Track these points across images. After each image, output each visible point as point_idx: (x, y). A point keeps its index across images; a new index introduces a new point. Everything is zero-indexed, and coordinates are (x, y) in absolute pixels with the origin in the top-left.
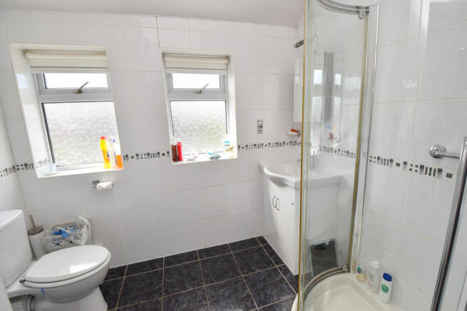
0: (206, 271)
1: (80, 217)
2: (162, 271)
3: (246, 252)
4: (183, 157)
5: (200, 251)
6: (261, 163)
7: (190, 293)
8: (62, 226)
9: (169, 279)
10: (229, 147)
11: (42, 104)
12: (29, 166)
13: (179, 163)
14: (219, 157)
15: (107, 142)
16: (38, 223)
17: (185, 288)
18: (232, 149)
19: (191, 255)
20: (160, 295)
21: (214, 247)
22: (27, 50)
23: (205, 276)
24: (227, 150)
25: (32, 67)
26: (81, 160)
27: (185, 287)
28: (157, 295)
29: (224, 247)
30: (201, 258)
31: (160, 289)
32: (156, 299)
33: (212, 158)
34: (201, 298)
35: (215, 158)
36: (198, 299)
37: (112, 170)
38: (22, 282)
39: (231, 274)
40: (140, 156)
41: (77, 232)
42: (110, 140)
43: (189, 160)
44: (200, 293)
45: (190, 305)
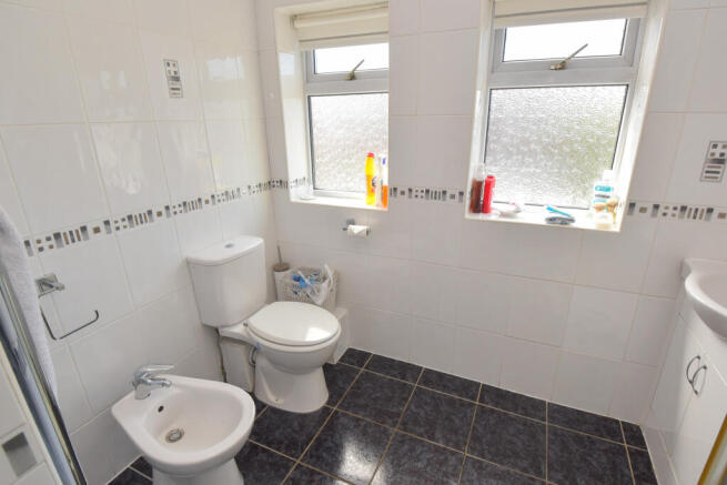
0: (480, 429)
1: (326, 266)
2: (412, 387)
3: (579, 439)
4: (492, 205)
5: (487, 389)
6: (689, 261)
7: (437, 449)
8: (303, 269)
9: (417, 407)
10: (608, 201)
11: (309, 97)
12: (283, 184)
13: (481, 216)
14: (572, 220)
15: (375, 162)
16: (285, 259)
17: (432, 437)
18: (612, 206)
19: (467, 387)
20: (394, 425)
21: (515, 395)
22: (296, 16)
23: (472, 438)
24: (600, 209)
25: (301, 41)
26: (343, 185)
27: (433, 434)
28: (390, 421)
29: (536, 405)
30: (482, 400)
31: (398, 415)
32: (387, 426)
33: (551, 220)
34: (450, 469)
35: (561, 223)
36: (444, 469)
37: (375, 208)
38: (246, 325)
39: (525, 464)
40: (414, 193)
41: (315, 285)
42: (379, 159)
43: (503, 215)
44: (452, 461)
45: (428, 469)
